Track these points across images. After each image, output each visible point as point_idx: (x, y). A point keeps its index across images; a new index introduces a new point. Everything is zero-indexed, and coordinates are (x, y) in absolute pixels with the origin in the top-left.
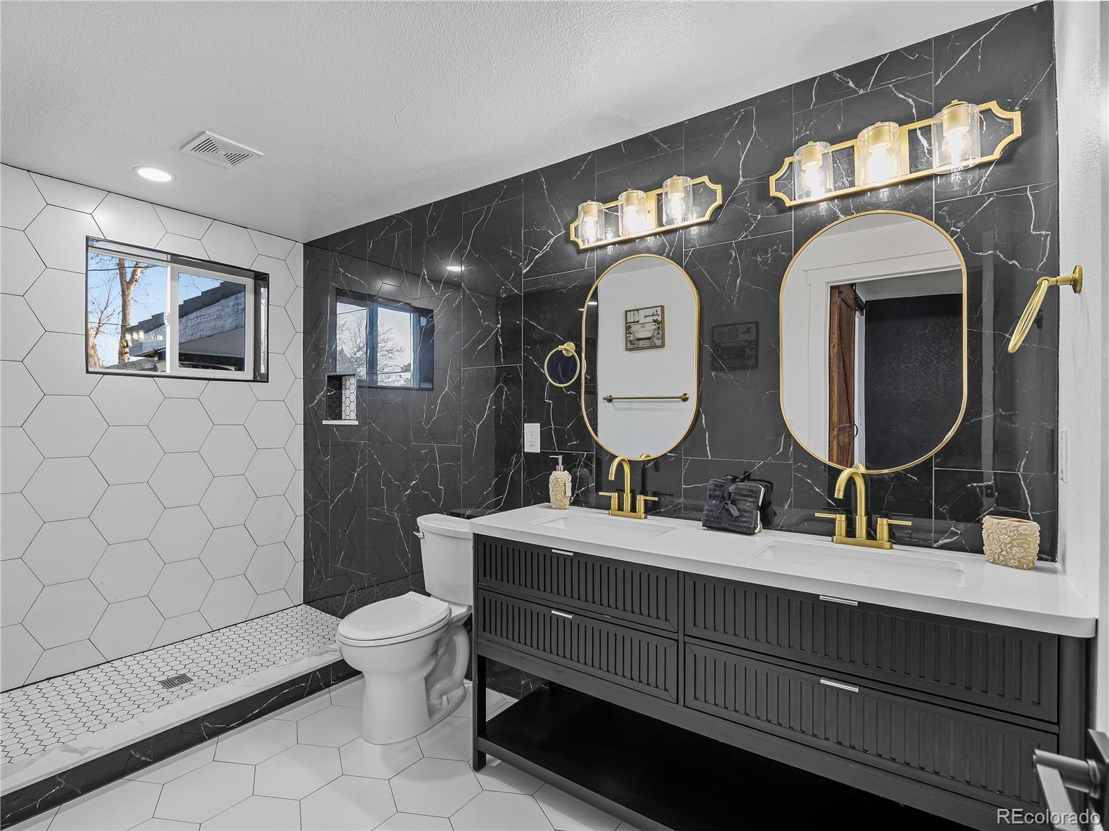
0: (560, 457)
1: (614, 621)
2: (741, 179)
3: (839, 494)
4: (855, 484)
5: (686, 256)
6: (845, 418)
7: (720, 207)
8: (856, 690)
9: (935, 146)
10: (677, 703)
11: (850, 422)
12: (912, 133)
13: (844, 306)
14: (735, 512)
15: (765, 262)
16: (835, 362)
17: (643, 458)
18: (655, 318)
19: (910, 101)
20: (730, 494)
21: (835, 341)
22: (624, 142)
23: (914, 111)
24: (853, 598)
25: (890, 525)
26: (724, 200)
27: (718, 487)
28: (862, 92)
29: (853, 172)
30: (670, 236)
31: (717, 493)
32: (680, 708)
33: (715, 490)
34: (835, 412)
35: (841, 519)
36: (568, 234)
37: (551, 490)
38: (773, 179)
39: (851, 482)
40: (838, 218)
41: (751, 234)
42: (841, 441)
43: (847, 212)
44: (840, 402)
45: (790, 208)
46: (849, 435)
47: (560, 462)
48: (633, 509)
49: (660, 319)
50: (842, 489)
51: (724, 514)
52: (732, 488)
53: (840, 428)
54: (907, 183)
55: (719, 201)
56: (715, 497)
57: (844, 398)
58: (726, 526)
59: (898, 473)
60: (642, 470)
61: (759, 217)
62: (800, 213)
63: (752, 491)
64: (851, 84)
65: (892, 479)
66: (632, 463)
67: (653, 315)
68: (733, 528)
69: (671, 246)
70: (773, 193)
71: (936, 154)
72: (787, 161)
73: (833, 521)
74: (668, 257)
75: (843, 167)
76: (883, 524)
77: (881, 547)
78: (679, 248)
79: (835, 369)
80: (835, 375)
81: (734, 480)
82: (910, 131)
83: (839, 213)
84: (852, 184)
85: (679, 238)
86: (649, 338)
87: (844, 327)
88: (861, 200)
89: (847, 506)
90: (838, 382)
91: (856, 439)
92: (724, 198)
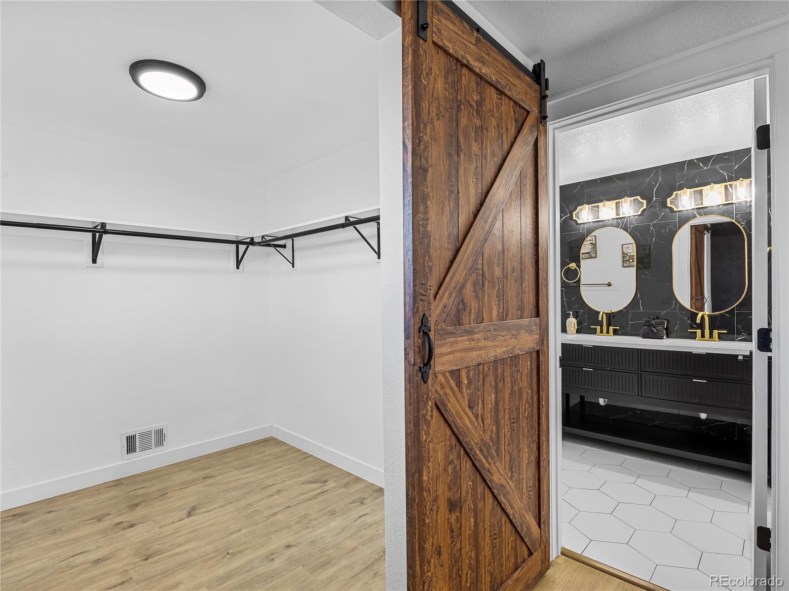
0: (571, 312)
1: (611, 369)
2: (654, 198)
3: (698, 321)
4: (704, 318)
5: (630, 228)
6: (699, 293)
7: (645, 209)
8: (706, 381)
9: (734, 191)
10: (638, 396)
11: (702, 296)
12: (726, 186)
13: (698, 233)
14: (655, 331)
15: (665, 232)
16: (693, 265)
17: (609, 312)
18: (591, 242)
19: (725, 174)
20: (652, 324)
21: (694, 254)
22: (599, 178)
23: (727, 177)
24: (704, 352)
25: (718, 333)
26: (647, 207)
27: (647, 321)
28: (705, 168)
29: (702, 199)
30: (622, 220)
31: (647, 324)
32: (640, 397)
33: (646, 323)
34: (694, 290)
35: (699, 332)
36: (571, 217)
37: (567, 327)
38: (668, 200)
39: (703, 318)
40: (696, 217)
41: (660, 220)
42: (697, 306)
43: (700, 214)
44: (696, 285)
45: (676, 211)
46: (701, 303)
47: (571, 314)
48: (608, 332)
49: (594, 242)
50: (700, 319)
51: (650, 332)
52: (653, 322)
53: (696, 299)
54: (725, 205)
55: (645, 207)
56: (646, 326)
57: (698, 283)
58: (652, 336)
59: (721, 314)
60: (610, 317)
61: (663, 214)
62: (680, 213)
63: (662, 323)
64: (701, 165)
65: (719, 316)
66: (606, 314)
67: (590, 240)
68: (654, 337)
69: (623, 223)
70: (669, 205)
71: (734, 194)
72: (675, 193)
73: (696, 332)
74: (621, 228)
75: (698, 197)
76: (716, 332)
77: (715, 341)
78: (626, 225)
79: (693, 268)
80: (693, 271)
81: (654, 319)
82: (725, 185)
83: (697, 214)
84: (702, 204)
85: (627, 221)
86: (588, 253)
87: (699, 244)
88: (706, 210)
89: (701, 326)
90: (695, 274)
91: (706, 305)
92: (647, 206)
